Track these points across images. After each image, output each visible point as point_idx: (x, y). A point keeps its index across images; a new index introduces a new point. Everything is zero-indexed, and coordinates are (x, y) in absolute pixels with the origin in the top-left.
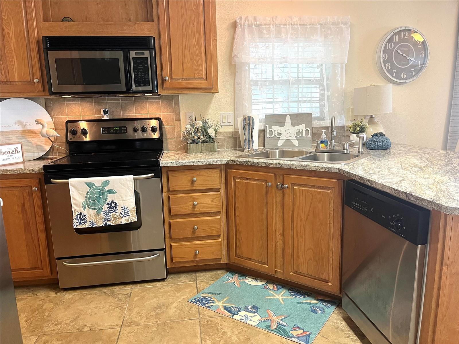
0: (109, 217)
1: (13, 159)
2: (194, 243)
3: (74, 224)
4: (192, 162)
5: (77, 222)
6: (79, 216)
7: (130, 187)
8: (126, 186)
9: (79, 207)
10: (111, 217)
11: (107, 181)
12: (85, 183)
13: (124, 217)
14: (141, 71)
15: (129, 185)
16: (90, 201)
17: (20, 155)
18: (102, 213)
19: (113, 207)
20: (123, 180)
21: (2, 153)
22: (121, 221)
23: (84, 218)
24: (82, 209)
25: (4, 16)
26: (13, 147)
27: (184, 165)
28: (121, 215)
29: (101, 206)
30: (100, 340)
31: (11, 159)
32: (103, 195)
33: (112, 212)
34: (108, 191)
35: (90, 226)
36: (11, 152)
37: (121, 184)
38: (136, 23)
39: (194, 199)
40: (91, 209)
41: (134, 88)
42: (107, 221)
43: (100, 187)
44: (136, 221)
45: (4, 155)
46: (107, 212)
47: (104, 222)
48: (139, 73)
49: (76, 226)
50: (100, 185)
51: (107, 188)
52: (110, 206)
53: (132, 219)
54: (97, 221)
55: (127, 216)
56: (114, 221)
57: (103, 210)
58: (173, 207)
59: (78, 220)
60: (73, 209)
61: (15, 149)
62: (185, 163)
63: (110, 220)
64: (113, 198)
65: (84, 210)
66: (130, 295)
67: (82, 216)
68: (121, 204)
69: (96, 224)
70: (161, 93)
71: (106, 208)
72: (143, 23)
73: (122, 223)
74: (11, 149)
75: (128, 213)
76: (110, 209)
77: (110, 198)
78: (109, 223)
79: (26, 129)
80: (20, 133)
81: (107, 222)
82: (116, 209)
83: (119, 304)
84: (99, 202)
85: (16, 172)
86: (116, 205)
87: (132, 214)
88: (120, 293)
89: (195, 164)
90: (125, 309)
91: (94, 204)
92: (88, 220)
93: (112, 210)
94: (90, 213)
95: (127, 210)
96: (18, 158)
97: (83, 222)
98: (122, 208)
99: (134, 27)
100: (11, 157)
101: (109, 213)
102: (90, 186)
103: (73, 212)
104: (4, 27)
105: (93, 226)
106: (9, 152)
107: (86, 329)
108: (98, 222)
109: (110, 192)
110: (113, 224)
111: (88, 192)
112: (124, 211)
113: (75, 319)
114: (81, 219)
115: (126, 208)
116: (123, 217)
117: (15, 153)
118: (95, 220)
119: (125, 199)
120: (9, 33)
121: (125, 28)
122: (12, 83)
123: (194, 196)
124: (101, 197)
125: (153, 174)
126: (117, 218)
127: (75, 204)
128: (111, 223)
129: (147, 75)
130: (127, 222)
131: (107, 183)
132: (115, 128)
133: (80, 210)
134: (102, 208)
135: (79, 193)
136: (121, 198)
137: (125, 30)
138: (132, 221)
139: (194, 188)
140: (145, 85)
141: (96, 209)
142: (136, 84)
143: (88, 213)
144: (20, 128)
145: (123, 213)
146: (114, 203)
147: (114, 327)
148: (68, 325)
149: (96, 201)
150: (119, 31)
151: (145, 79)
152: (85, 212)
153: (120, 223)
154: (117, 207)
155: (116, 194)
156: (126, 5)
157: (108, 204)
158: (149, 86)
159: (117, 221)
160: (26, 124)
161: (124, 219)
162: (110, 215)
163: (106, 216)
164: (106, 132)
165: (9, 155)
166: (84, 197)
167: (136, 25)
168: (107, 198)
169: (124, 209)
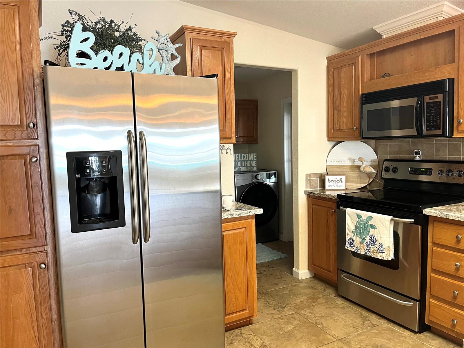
0: (369, 248)
1: (337, 186)
2: (454, 309)
3: (346, 245)
4: (457, 216)
5: (348, 245)
6: (350, 240)
7: (387, 227)
8: (384, 225)
9: (351, 233)
10: (371, 249)
11: (371, 216)
12: (356, 214)
13: (381, 252)
14: (433, 115)
15: (387, 225)
16: (358, 230)
17: (343, 184)
18: (365, 243)
19: (373, 240)
20: (382, 218)
21: (329, 181)
22: (378, 255)
23: (353, 242)
24: (352, 235)
25: (342, 82)
26: (339, 177)
27: (447, 218)
28: (378, 250)
29: (365, 236)
30: (317, 337)
31: (336, 186)
32: (367, 228)
33: (372, 245)
34: (371, 225)
35: (356, 251)
36: (336, 181)
37: (381, 222)
38: (437, 68)
39: (459, 260)
40: (358, 237)
41: (425, 132)
42: (368, 251)
43: (365, 220)
44: (390, 260)
45: (331, 182)
46: (369, 243)
47: (366, 252)
48: (431, 117)
49: (348, 247)
50: (366, 219)
51: (370, 223)
52: (371, 239)
53: (386, 257)
54: (361, 248)
55: (383, 253)
56: (373, 253)
57: (366, 241)
58: (435, 260)
59: (349, 243)
60: (347, 233)
61: (340, 179)
62: (449, 216)
63: (370, 251)
64: (374, 233)
65: (354, 236)
66: (375, 327)
67: (352, 241)
68: (379, 240)
69: (360, 250)
70: (456, 136)
71: (368, 239)
72: (444, 66)
73: (379, 258)
74: (336, 179)
75: (384, 250)
76: (371, 242)
77: (372, 232)
78: (369, 254)
79: (354, 164)
80: (349, 167)
81: (368, 253)
82: (375, 243)
83: (358, 326)
84: (363, 233)
85: (325, 196)
86: (375, 239)
87: (387, 252)
88: (370, 321)
89: (460, 219)
90: (358, 332)
91: (360, 233)
92: (355, 246)
93: (372, 243)
94: (357, 240)
95: (383, 247)
96: (341, 186)
97: (352, 246)
98: (380, 244)
99: (435, 72)
100: (336, 185)
101: (370, 245)
102: (359, 217)
103: (347, 235)
104: (342, 90)
105: (358, 252)
106: (334, 181)
107: (320, 326)
108: (362, 250)
109: (372, 227)
110: (372, 255)
111: (357, 222)
112: (380, 247)
113: (322, 317)
114: (351, 243)
115: (382, 245)
116: (379, 252)
117: (340, 182)
118: (359, 247)
119: (382, 236)
120: (343, 94)
121: (426, 74)
122: (343, 130)
123: (459, 256)
124: (366, 229)
125: (413, 220)
126: (376, 252)
127: (348, 229)
128: (371, 255)
129: (438, 119)
130: (382, 259)
131: (370, 218)
132: (422, 170)
133: (351, 236)
134: (365, 239)
135: (352, 221)
136: (379, 234)
137: (427, 76)
138: (387, 259)
139: (460, 247)
140: (436, 129)
141: (361, 238)
142: (428, 129)
143: (356, 240)
144: (350, 164)
145: (380, 249)
146: (374, 238)
147: (335, 337)
148: (315, 317)
149: (361, 231)
150: (421, 78)
151: (436, 122)
152: (354, 238)
153: (377, 257)
154: (376, 242)
155: (376, 230)
156: (436, 50)
157: (370, 237)
158: (440, 129)
159: (375, 254)
160: (355, 160)
161: (380, 254)
162: (370, 247)
163: (367, 247)
164: (413, 172)
165: (335, 183)
166: (354, 225)
167: (437, 69)
168: (369, 231)
169: (381, 246)
